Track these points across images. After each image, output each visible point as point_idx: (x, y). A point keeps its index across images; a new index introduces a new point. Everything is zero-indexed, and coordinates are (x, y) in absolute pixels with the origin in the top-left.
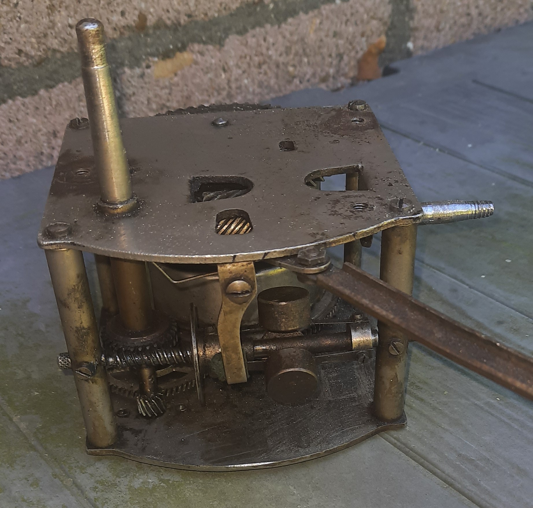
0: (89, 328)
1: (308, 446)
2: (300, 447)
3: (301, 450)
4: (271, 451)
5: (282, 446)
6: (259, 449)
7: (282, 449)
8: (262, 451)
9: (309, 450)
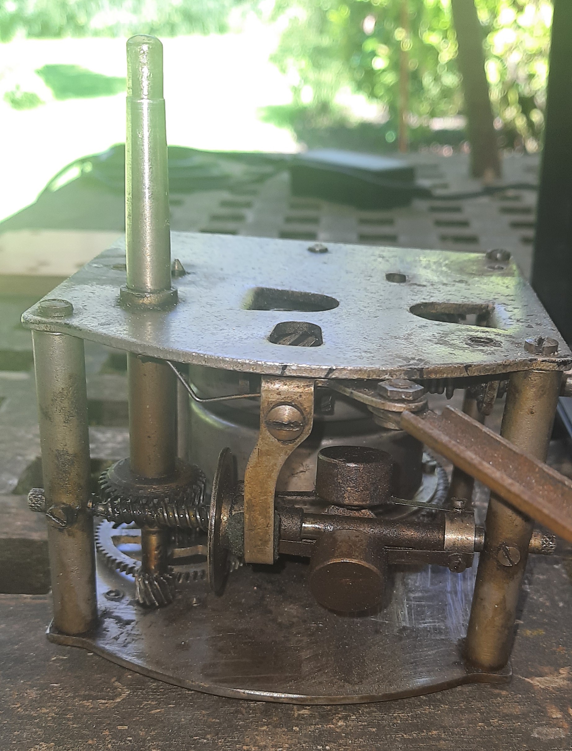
0: (75, 455)
1: (359, 682)
2: (349, 682)
3: (348, 687)
4: (304, 680)
5: (322, 675)
6: (287, 674)
7: (320, 680)
8: (290, 677)
9: (359, 689)
